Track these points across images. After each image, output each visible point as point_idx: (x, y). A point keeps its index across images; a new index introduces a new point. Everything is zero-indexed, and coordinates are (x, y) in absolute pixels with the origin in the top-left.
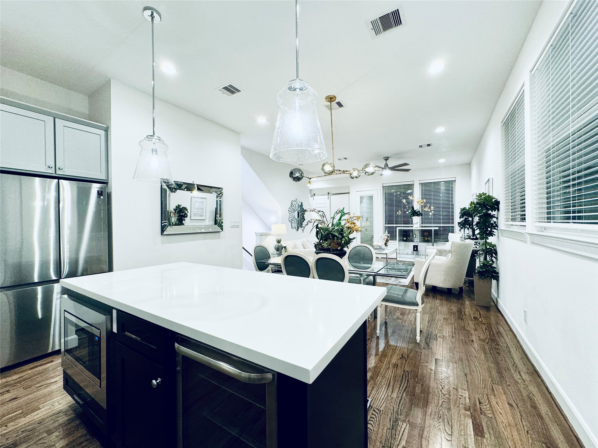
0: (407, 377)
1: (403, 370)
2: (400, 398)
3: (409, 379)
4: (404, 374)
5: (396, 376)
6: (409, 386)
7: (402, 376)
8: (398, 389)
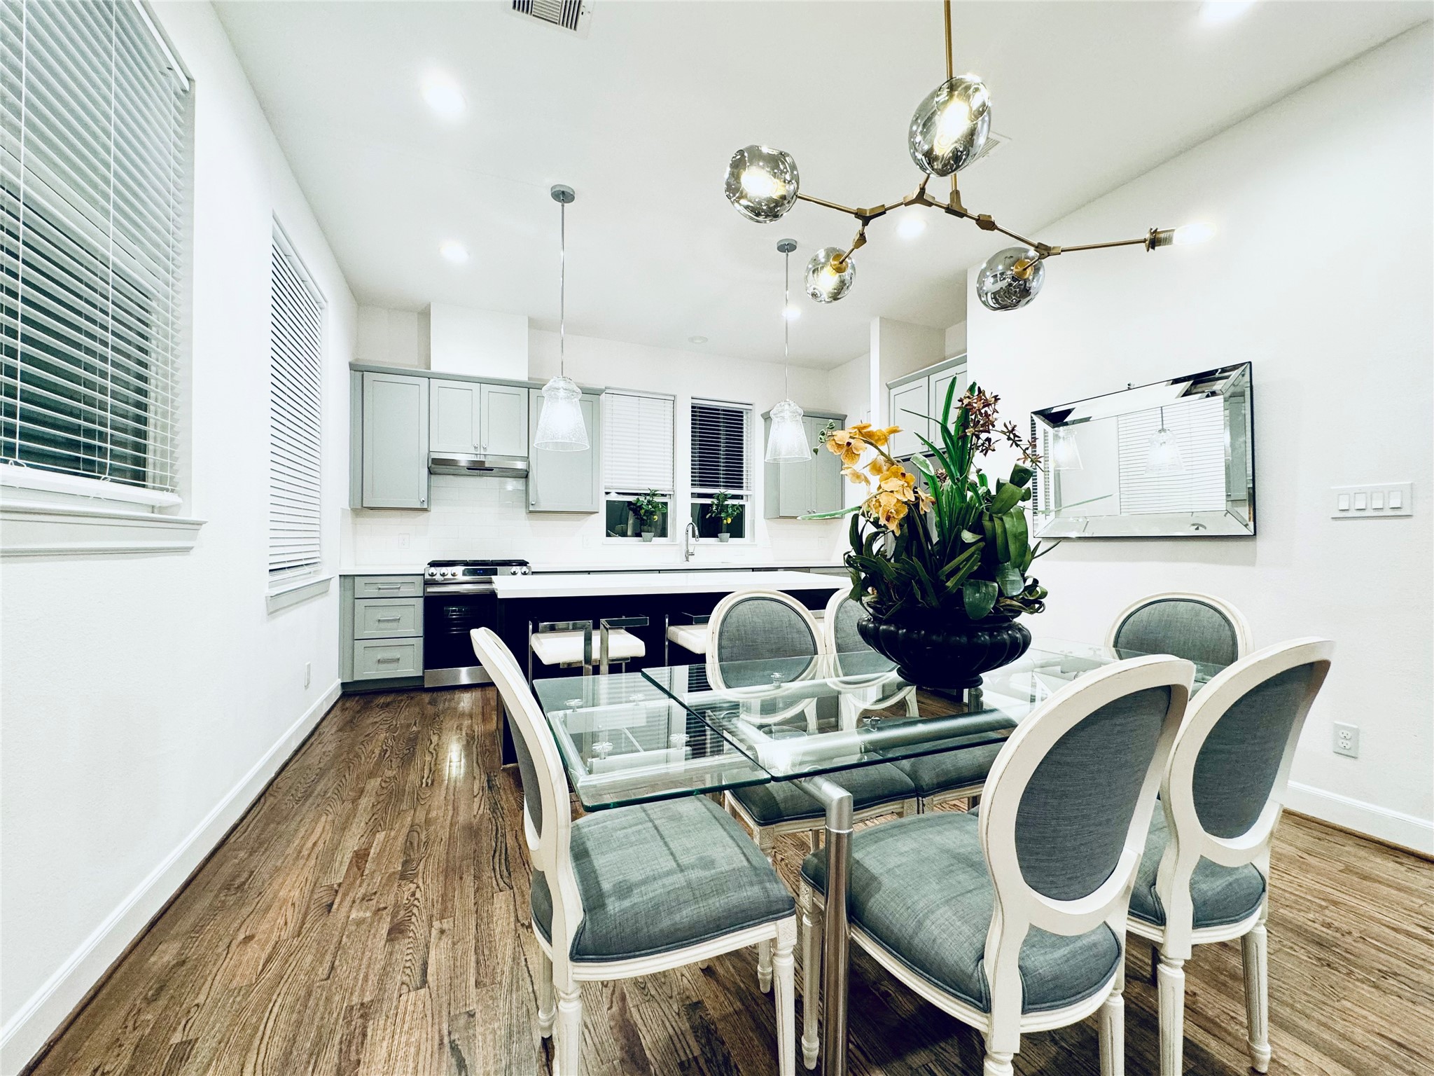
0: (498, 876)
1: (515, 888)
2: (499, 835)
3: (493, 875)
4: (507, 880)
5: (524, 865)
6: (488, 863)
7: (510, 874)
8: (508, 845)
